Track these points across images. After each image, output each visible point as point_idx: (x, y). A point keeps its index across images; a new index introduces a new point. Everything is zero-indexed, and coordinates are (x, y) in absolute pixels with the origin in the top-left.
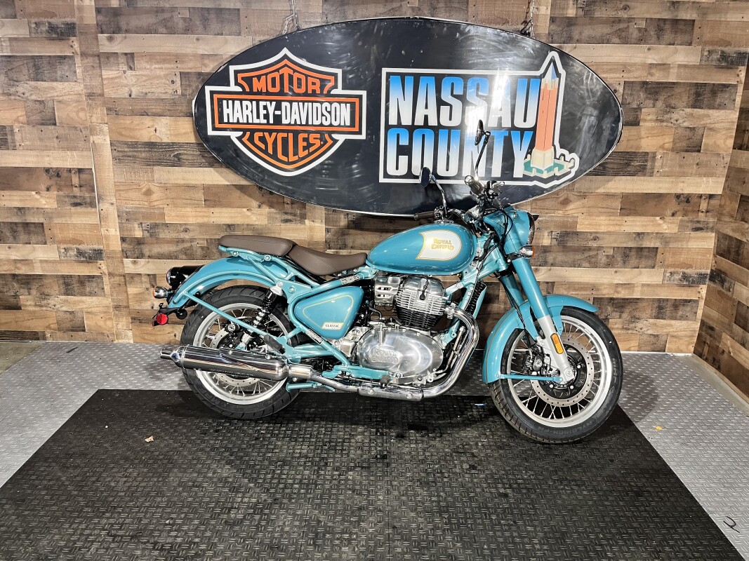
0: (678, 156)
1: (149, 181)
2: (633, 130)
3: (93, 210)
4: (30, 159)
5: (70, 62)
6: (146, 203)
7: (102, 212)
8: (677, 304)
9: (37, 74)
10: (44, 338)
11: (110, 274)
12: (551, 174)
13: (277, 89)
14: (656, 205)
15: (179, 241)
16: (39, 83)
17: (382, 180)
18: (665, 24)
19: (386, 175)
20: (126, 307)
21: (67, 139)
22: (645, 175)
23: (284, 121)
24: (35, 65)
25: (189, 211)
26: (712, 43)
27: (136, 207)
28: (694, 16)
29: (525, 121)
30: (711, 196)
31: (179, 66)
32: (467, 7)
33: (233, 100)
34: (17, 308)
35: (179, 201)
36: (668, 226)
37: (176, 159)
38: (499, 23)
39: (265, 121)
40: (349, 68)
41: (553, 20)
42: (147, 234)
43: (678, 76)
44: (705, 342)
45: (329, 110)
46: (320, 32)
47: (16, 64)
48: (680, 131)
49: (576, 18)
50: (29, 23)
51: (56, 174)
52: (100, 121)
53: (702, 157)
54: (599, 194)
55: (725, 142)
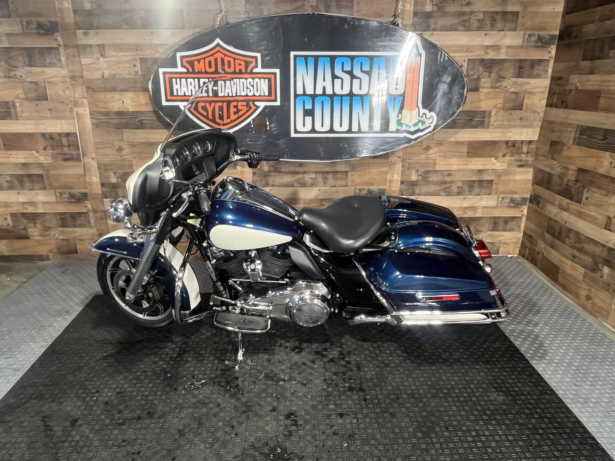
0: (507, 113)
1: (120, 140)
2: (475, 94)
3: (79, 163)
4: (30, 126)
5: (56, 52)
6: (118, 157)
7: (86, 165)
8: (507, 220)
9: (31, 61)
10: (48, 259)
11: (95, 211)
12: (416, 128)
13: (213, 69)
14: (491, 150)
16: (33, 68)
17: (293, 135)
18: (497, 15)
19: (296, 132)
21: (57, 111)
22: (483, 128)
23: (220, 94)
24: (28, 55)
26: (531, 29)
27: (111, 161)
28: (518, 9)
29: (396, 89)
30: (530, 142)
31: (139, 53)
32: (352, 5)
33: (180, 78)
34: (27, 237)
35: (143, 155)
36: (500, 164)
37: (139, 124)
38: (375, 17)
40: (266, 52)
41: (415, 14)
42: (120, 180)
43: (506, 55)
44: (526, 247)
45: (252, 84)
46: (244, 25)
47: (13, 54)
48: (508, 95)
49: (432, 12)
50: (21, 21)
51: (50, 137)
52: (81, 96)
53: (523, 113)
54: (452, 142)
55: (540, 102)
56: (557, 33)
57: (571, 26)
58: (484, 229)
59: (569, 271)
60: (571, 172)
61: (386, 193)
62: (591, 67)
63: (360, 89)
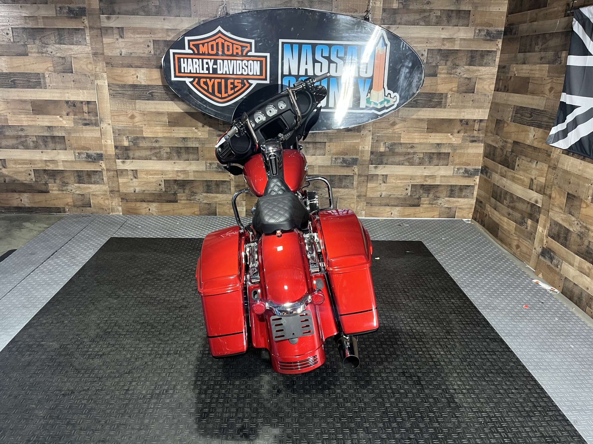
0: (461, 95)
1: (133, 110)
2: (433, 78)
3: (97, 128)
4: (56, 95)
5: (82, 32)
6: (131, 124)
7: (102, 129)
8: (462, 188)
9: (60, 40)
10: (65, 212)
11: (108, 170)
12: (382, 106)
13: (214, 52)
14: (448, 127)
15: (152, 148)
16: (62, 45)
18: (452, 13)
20: (117, 191)
21: (80, 82)
22: (441, 107)
23: (219, 72)
24: (59, 34)
25: (158, 129)
26: (482, 25)
27: (125, 127)
28: (470, 8)
29: (366, 72)
30: (481, 121)
31: (152, 36)
32: (332, 1)
33: (187, 59)
34: (47, 191)
35: (152, 123)
36: (455, 139)
37: (150, 96)
38: (351, 12)
39: (207, 72)
40: (259, 39)
41: (384, 10)
42: (131, 144)
43: (460, 46)
44: (478, 211)
45: (246, 65)
46: (241, 17)
47: (46, 33)
48: (462, 80)
49: (398, 9)
50: (56, 7)
51: (72, 104)
52: (101, 71)
53: (475, 96)
54: (414, 119)
55: (489, 87)
56: (503, 29)
57: (512, 24)
59: (505, 227)
60: (509, 145)
61: (358, 162)
62: (524, 58)
63: (336, 72)
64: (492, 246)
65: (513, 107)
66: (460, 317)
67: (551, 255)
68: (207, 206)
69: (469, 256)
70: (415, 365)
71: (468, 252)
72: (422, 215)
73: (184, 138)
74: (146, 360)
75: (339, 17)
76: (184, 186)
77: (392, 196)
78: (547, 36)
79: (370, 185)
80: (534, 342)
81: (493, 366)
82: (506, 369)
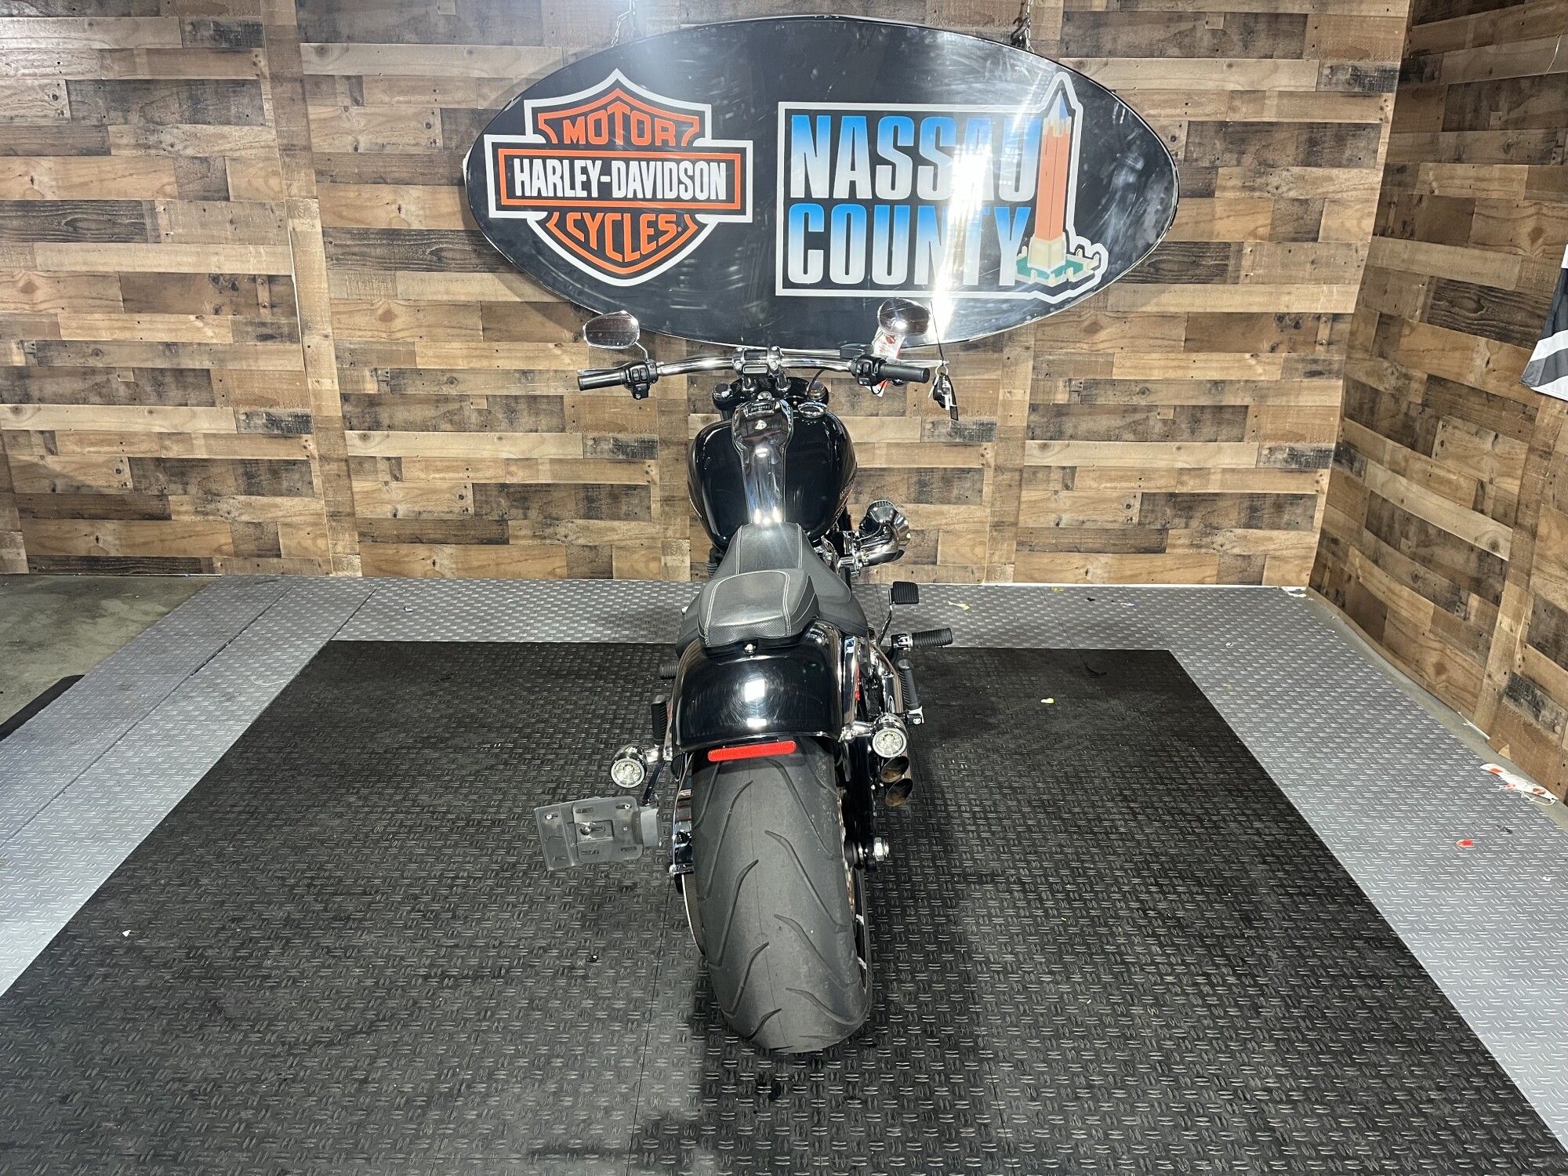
0: (1280, 248)
1: (388, 296)
2: (1204, 203)
3: (294, 346)
4: (185, 259)
5: (253, 91)
6: (384, 335)
7: (308, 351)
8: (1281, 503)
9: (196, 111)
10: (212, 570)
11: (324, 459)
12: (1062, 280)
13: (604, 140)
14: (1243, 333)
15: (441, 400)
16: (199, 126)
17: (780, 291)
18: (1256, 22)
19: (788, 284)
20: (349, 515)
21: (248, 226)
22: (1225, 282)
23: (616, 194)
24: (191, 97)
25: (456, 347)
26: (1337, 54)
27: (367, 343)
28: (1306, 9)
29: (1017, 189)
30: (1336, 317)
31: (439, 98)
33: (531, 159)
34: (164, 516)
35: (440, 330)
36: (1264, 369)
37: (435, 258)
38: (977, 23)
39: (584, 194)
40: (726, 102)
41: (1068, 16)
42: (385, 388)
43: (1279, 115)
44: (1325, 566)
45: (690, 173)
46: (675, 42)
47: (158, 94)
48: (1282, 205)
49: (1108, 12)
50: (181, 22)
51: (230, 285)
52: (304, 194)
53: (1320, 250)
54: (1149, 315)
55: (1359, 223)
56: (1398, 64)
57: (1425, 52)
58: (1226, 523)
59: (1404, 613)
60: (1415, 385)
61: (995, 433)
62: (1457, 147)
63: (935, 188)
64: (1364, 664)
65: (1427, 280)
66: (1280, 874)
67: (1534, 696)
68: (587, 552)
69: (1301, 695)
70: (1155, 1016)
71: (1298, 683)
72: (1168, 576)
73: (524, 373)
74: (414, 993)
75: (945, 38)
76: (525, 499)
77: (1087, 525)
78: (1525, 84)
79: (1026, 495)
80: (1489, 950)
81: (1376, 1019)
82: (1413, 1029)
